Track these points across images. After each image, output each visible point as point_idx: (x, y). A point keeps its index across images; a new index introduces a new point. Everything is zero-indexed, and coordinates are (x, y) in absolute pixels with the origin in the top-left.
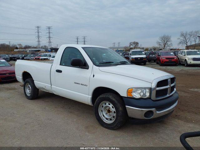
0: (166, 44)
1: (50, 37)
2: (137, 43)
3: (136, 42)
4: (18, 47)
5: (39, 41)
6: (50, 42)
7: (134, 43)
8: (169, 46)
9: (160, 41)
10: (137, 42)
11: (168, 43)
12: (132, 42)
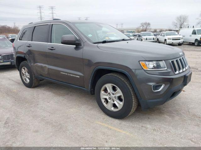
2: (149, 24)
3: (147, 23)
7: (146, 24)
9: (176, 22)
11: (184, 23)
12: (144, 23)
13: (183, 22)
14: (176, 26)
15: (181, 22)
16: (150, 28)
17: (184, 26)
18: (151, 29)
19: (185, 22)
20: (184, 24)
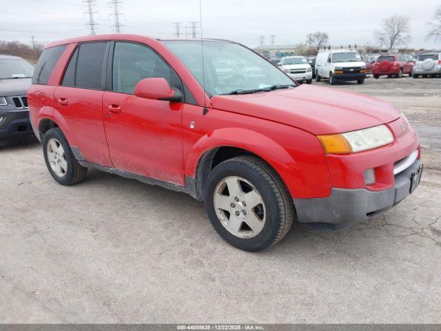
0: (397, 37)
1: (117, 26)
2: (325, 36)
3: (322, 33)
7: (318, 36)
8: (403, 43)
9: (383, 31)
11: (401, 34)
12: (313, 33)
13: (399, 32)
14: (382, 39)
15: (394, 31)
17: (400, 40)
19: (403, 31)
20: (399, 36)
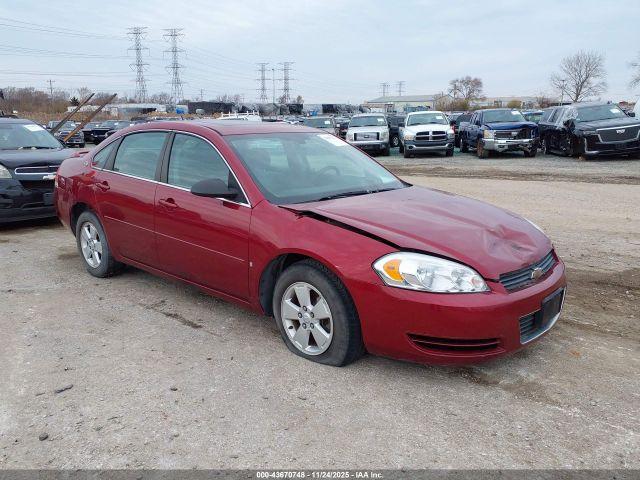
1: (176, 66)
2: (477, 83)
3: (473, 79)
4: (79, 97)
5: (140, 80)
6: (177, 82)
7: (467, 82)
8: (595, 93)
10: (476, 80)
12: (460, 79)
13: (587, 77)
15: (580, 76)
16: (480, 96)
17: (590, 88)
18: (483, 99)
19: (594, 76)
20: (588, 83)
